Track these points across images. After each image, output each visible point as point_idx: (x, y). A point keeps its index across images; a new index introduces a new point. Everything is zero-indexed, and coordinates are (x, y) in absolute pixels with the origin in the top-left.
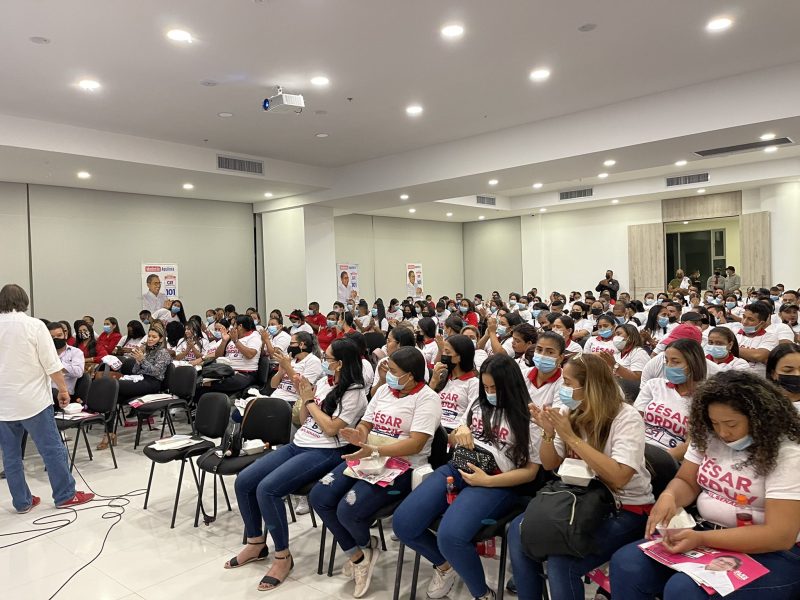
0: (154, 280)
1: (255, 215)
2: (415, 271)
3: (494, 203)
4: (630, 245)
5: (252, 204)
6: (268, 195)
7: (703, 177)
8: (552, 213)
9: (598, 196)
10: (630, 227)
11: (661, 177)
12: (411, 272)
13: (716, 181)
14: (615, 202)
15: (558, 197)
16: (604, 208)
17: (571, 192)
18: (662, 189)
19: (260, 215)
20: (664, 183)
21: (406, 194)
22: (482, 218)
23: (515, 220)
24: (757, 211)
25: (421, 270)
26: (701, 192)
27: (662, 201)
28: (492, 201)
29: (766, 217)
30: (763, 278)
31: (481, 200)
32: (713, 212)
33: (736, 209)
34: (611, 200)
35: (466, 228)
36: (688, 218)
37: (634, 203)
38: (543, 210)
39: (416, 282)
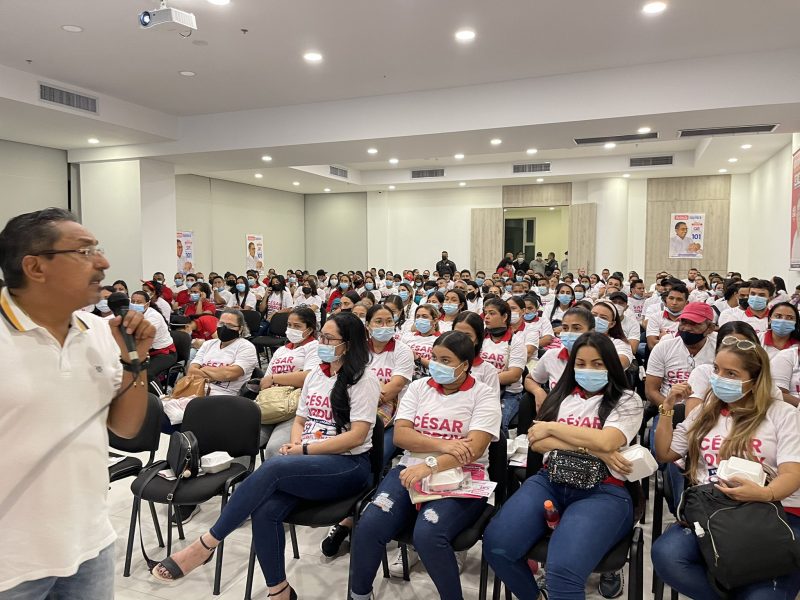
1: (69, 164)
2: (255, 242)
3: (346, 176)
4: (472, 228)
5: (66, 151)
6: (93, 141)
7: (546, 167)
8: (401, 191)
9: (448, 177)
10: (473, 210)
11: (508, 163)
12: (251, 244)
13: (557, 172)
14: (462, 184)
15: (410, 174)
16: (452, 189)
17: (423, 172)
18: (508, 175)
19: (77, 166)
20: (511, 169)
21: (269, 155)
22: (327, 190)
23: (362, 195)
24: (584, 202)
25: (261, 242)
26: (540, 181)
27: (504, 187)
28: (344, 174)
29: (593, 207)
30: (588, 263)
31: (334, 171)
32: (547, 200)
33: (567, 200)
34: (459, 182)
35: (308, 200)
36: (525, 205)
37: (475, 187)
38: (392, 188)
39: (256, 255)
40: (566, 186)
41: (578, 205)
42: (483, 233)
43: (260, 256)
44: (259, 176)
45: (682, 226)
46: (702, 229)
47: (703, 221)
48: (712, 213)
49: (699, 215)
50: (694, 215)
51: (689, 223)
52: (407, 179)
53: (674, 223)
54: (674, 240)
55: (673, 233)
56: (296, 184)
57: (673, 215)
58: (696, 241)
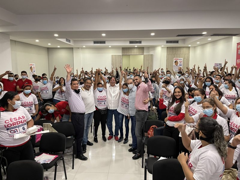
2: (32, 66)
4: (112, 61)
7: (140, 42)
8: (87, 48)
9: (107, 44)
10: (112, 56)
11: (128, 40)
12: (31, 67)
13: (143, 44)
14: (110, 47)
16: (107, 48)
17: (98, 42)
18: (128, 44)
20: (129, 42)
21: (57, 34)
22: (59, 47)
23: (71, 49)
24: (148, 54)
25: (35, 66)
26: (136, 46)
27: (122, 48)
28: (69, 41)
29: (152, 55)
31: (67, 40)
32: (136, 53)
33: (142, 53)
34: (109, 46)
35: (49, 49)
36: (129, 54)
37: (114, 48)
38: (84, 47)
39: (33, 71)
40: (142, 49)
41: (147, 55)
42: (116, 63)
43: (34, 71)
44: (37, 41)
45: (177, 62)
46: (182, 63)
47: (182, 60)
48: (185, 58)
49: (181, 59)
50: (180, 59)
51: (178, 61)
52: (92, 44)
53: (174, 61)
54: (174, 66)
55: (174, 64)
56: (49, 44)
57: (174, 58)
58: (180, 66)
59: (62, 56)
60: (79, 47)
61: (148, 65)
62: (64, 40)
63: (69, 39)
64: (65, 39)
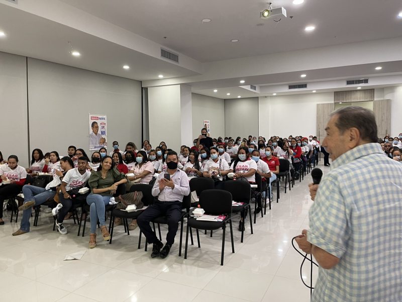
0: (95, 125)
1: (142, 88)
3: (255, 89)
4: (317, 114)
5: (141, 82)
6: (161, 76)
7: (366, 81)
8: (280, 96)
9: (309, 88)
10: (318, 105)
11: (344, 80)
13: (371, 84)
14: (314, 91)
15: (287, 87)
16: (310, 94)
17: (295, 86)
18: (343, 86)
20: (346, 83)
22: (239, 97)
23: (256, 99)
24: (382, 99)
26: (359, 88)
27: (335, 92)
29: (389, 101)
30: (386, 131)
31: (252, 87)
33: (371, 98)
35: (226, 102)
36: (347, 101)
37: (320, 93)
38: (275, 94)
40: (371, 91)
41: (379, 101)
42: (323, 116)
44: (215, 91)
52: (286, 90)
56: (228, 94)
59: (243, 108)
60: (267, 95)
61: (382, 117)
62: (248, 88)
63: (255, 85)
64: (249, 86)
